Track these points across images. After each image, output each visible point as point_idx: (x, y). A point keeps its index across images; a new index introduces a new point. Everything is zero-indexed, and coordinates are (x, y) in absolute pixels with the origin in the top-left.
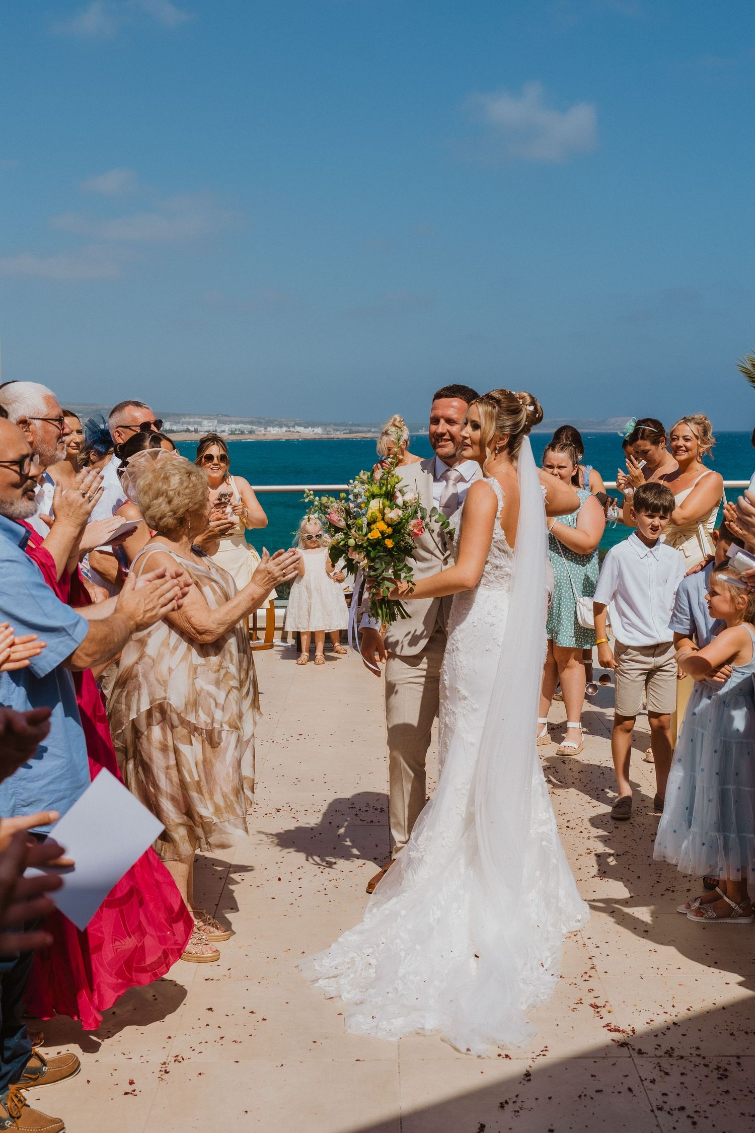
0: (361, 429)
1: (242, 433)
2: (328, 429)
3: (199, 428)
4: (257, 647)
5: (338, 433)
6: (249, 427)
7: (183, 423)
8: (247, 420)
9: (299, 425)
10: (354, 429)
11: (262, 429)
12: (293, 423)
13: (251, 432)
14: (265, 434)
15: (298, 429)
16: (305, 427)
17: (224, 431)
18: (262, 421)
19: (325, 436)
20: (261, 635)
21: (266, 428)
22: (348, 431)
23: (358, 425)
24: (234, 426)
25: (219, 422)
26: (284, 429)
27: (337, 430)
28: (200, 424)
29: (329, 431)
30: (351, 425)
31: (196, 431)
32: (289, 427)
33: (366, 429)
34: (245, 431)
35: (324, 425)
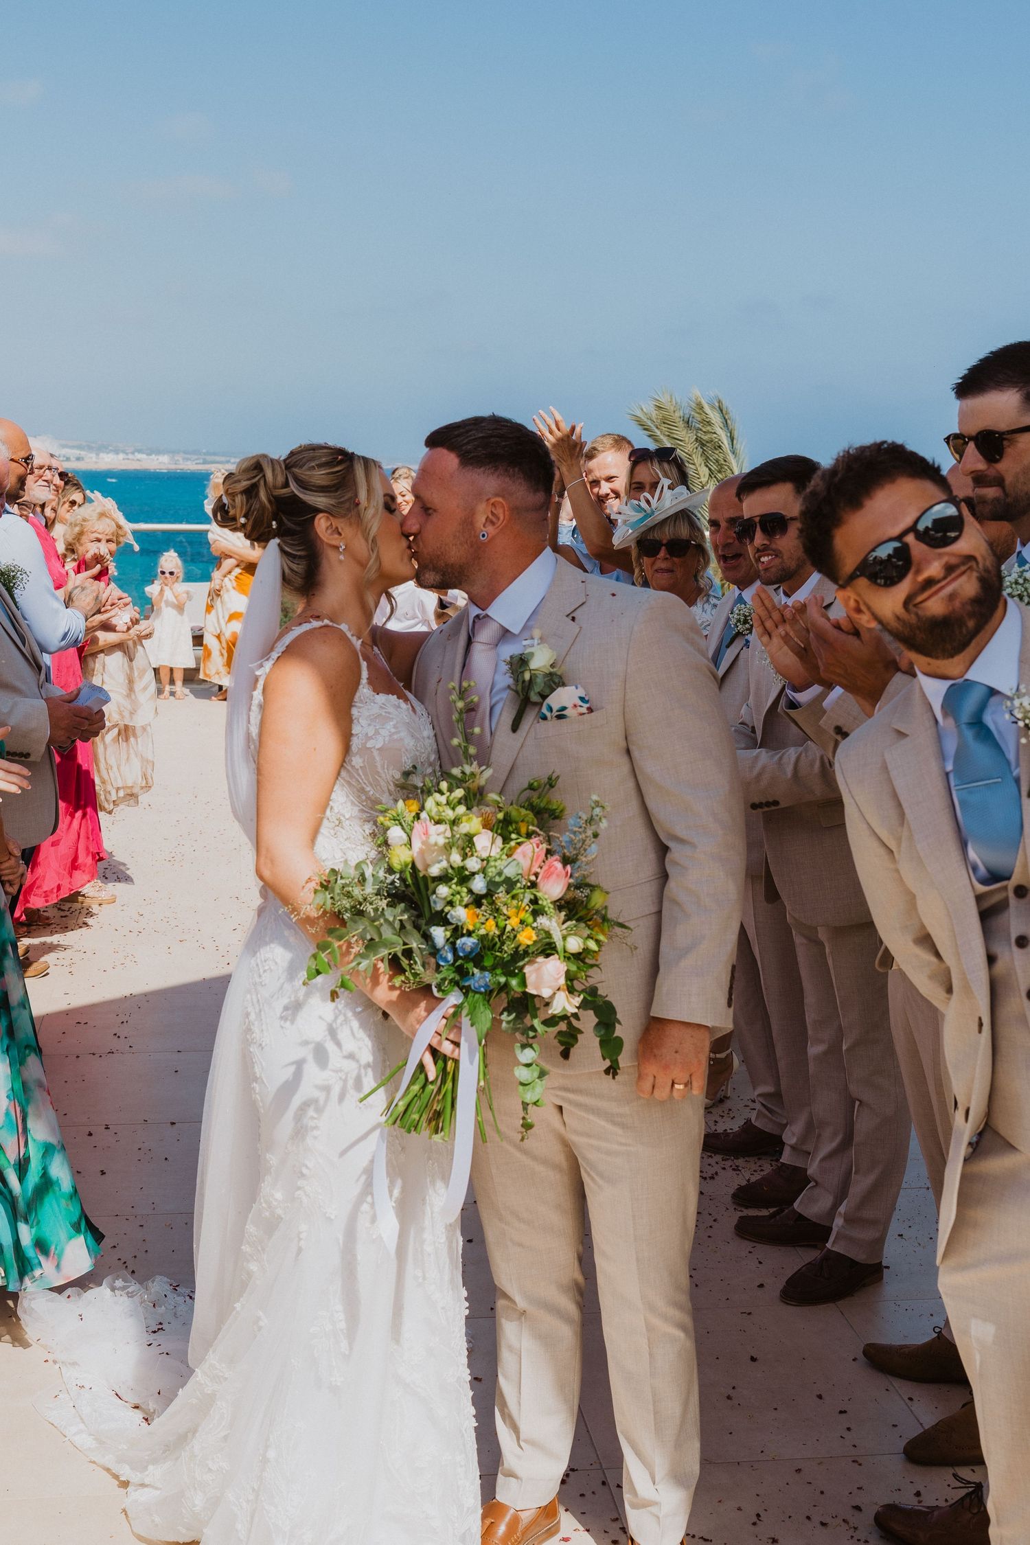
0: (217, 458)
1: (68, 459)
2: (176, 458)
5: (189, 463)
6: (77, 452)
9: (140, 451)
10: (209, 458)
11: (93, 455)
12: (131, 449)
13: (78, 459)
14: (96, 463)
15: (139, 456)
16: (148, 454)
18: (93, 445)
19: (173, 467)
21: (97, 455)
22: (201, 461)
23: (215, 454)
26: (121, 456)
27: (188, 459)
29: (178, 460)
30: (208, 453)
32: (127, 454)
33: (223, 459)
34: (71, 457)
35: (171, 452)
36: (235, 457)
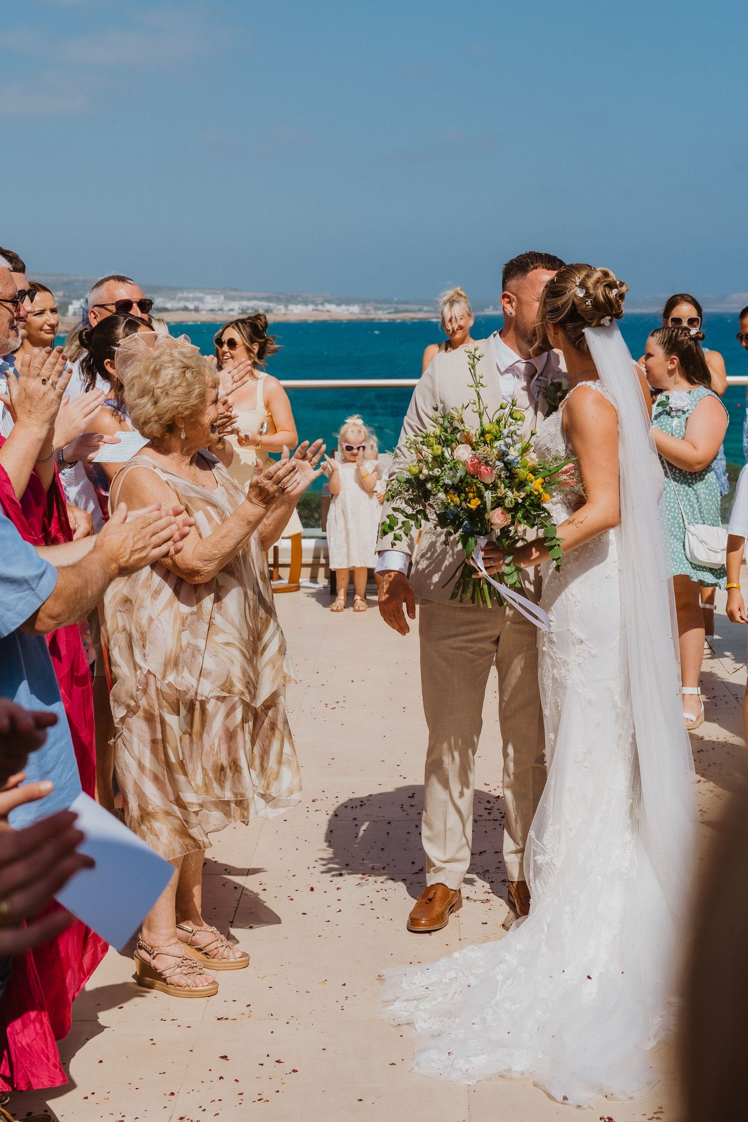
0: (409, 307)
2: (367, 308)
3: (201, 306)
5: (380, 312)
7: (180, 299)
8: (263, 295)
9: (330, 302)
10: (401, 307)
11: (282, 307)
12: (321, 300)
14: (285, 314)
15: (328, 307)
16: (339, 305)
17: (232, 310)
18: (281, 296)
19: (363, 317)
21: (286, 306)
22: (393, 311)
23: (406, 303)
24: (245, 304)
25: (226, 298)
26: (310, 307)
27: (379, 309)
28: (201, 300)
29: (369, 310)
30: (398, 302)
31: (197, 310)
32: (316, 305)
35: (362, 302)
36: (428, 305)
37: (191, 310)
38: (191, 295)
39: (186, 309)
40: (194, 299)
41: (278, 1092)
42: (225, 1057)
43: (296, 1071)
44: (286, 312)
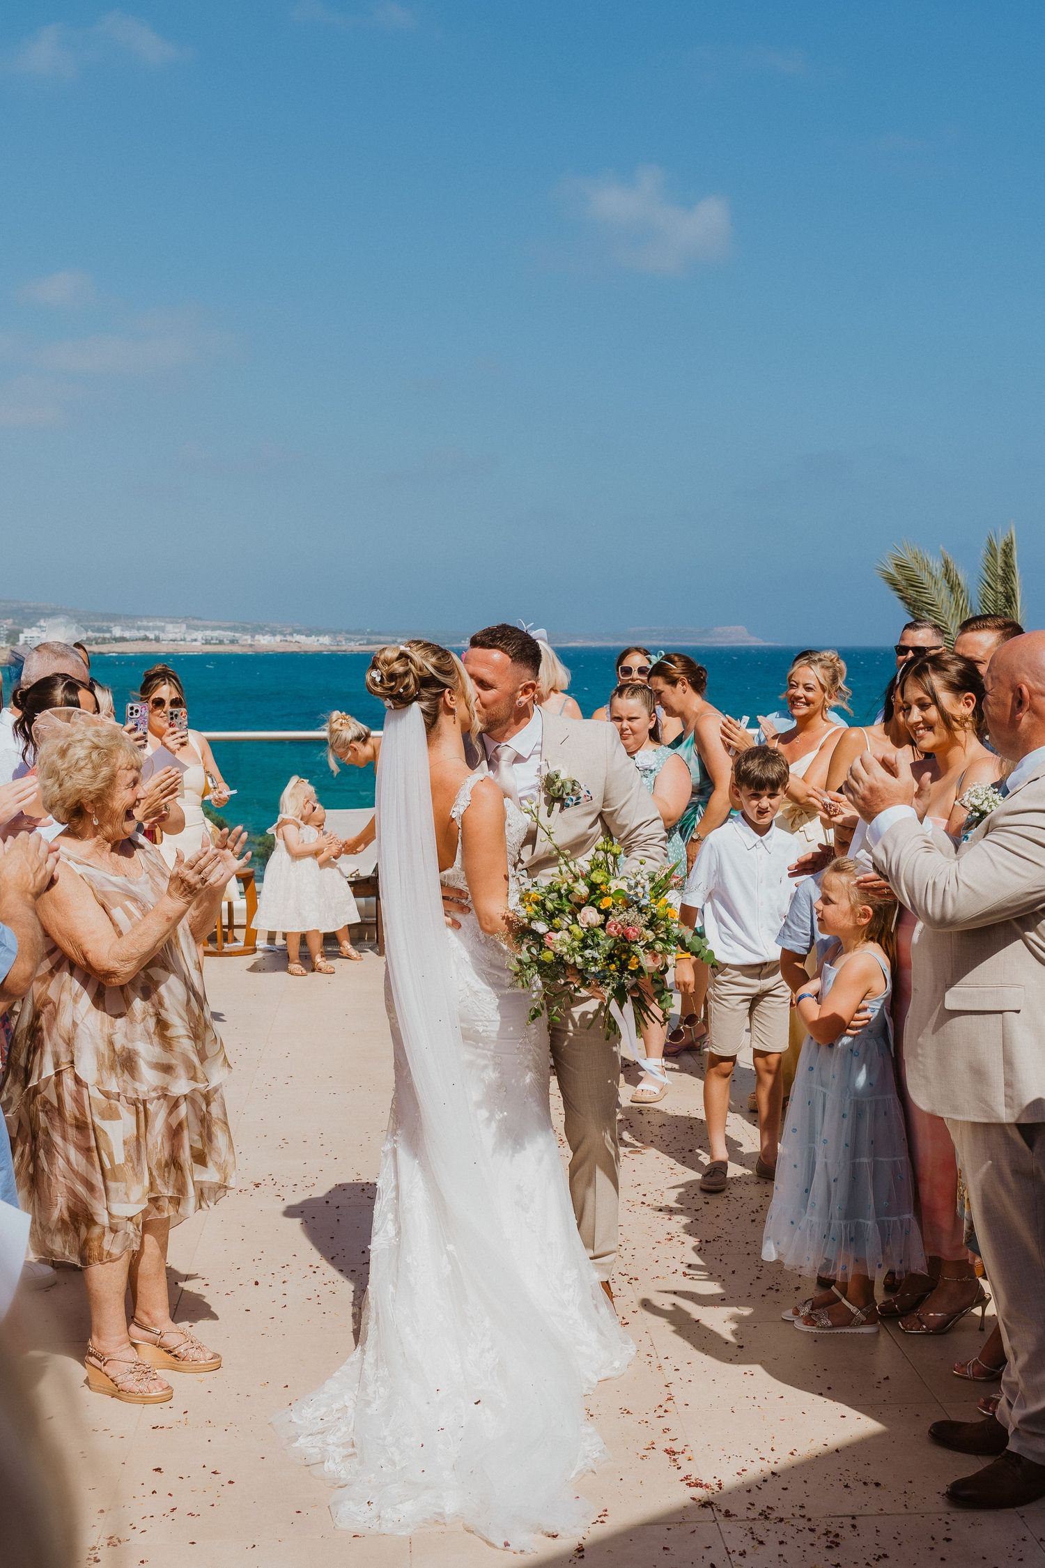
0: (382, 638)
1: (221, 642)
2: (338, 639)
3: (162, 636)
4: (234, 952)
5: (352, 644)
6: (230, 634)
7: (139, 629)
8: (228, 624)
9: (299, 632)
10: (374, 638)
11: (248, 637)
12: (289, 630)
13: (233, 642)
14: (252, 645)
15: (297, 637)
16: (307, 636)
17: (195, 640)
18: (248, 626)
19: (334, 648)
20: (240, 934)
21: (253, 637)
22: (365, 642)
23: (379, 634)
24: (209, 633)
25: (189, 627)
26: (278, 638)
27: (351, 640)
28: (162, 629)
29: (341, 641)
30: (371, 633)
31: (157, 640)
32: (285, 636)
33: (389, 639)
34: (225, 640)
35: (333, 633)
36: (402, 637)
37: (151, 640)
38: (151, 624)
39: (146, 639)
40: (155, 628)
41: (213, 1505)
42: (158, 1470)
43: (233, 1482)
44: (252, 643)
